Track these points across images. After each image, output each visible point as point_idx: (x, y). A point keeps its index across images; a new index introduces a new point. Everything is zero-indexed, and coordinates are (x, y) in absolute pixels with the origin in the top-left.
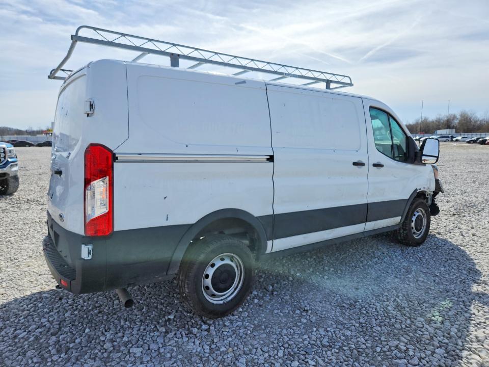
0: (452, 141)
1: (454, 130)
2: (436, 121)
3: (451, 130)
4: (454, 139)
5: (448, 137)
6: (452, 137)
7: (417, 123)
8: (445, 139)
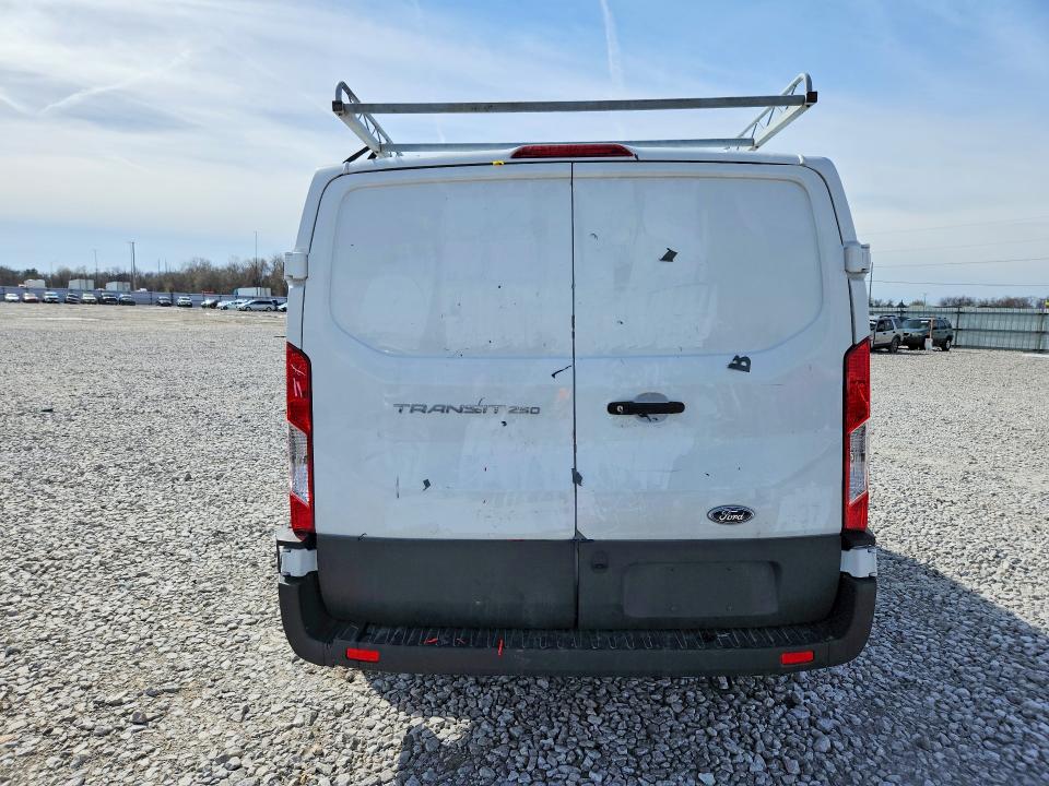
0: (276, 310)
1: (269, 290)
2: (229, 269)
3: (263, 289)
4: (280, 307)
5: (270, 303)
6: (276, 304)
7: (191, 270)
8: (264, 306)
